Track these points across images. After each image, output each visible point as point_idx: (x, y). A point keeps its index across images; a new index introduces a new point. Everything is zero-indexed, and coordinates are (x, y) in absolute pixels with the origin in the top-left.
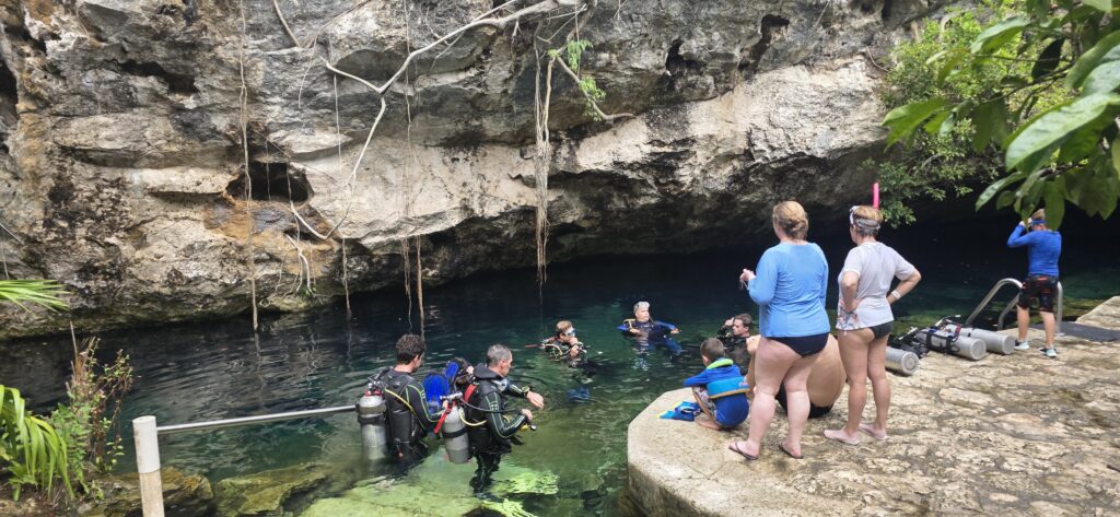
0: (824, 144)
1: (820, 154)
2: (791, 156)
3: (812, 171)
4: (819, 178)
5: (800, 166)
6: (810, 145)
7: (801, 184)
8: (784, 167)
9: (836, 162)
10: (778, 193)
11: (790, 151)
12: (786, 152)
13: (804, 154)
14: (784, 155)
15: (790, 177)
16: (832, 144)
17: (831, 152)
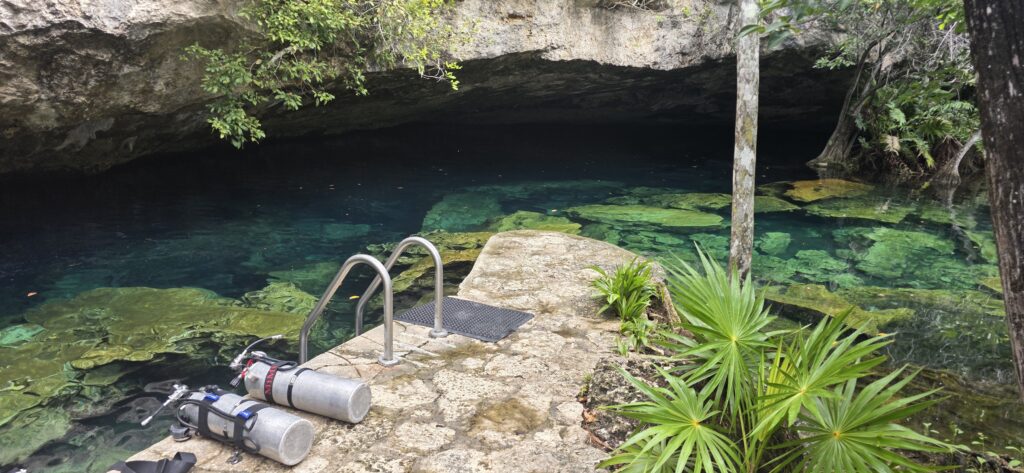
0: (116, 13)
1: (110, 28)
2: (54, 25)
3: (105, 56)
4: (120, 68)
5: (81, 46)
6: (91, 11)
7: (90, 76)
8: (46, 45)
9: (146, 45)
10: (50, 88)
11: (51, 17)
12: (44, 18)
13: (80, 26)
14: (40, 23)
15: (65, 62)
16: (132, 14)
17: (131, 26)
